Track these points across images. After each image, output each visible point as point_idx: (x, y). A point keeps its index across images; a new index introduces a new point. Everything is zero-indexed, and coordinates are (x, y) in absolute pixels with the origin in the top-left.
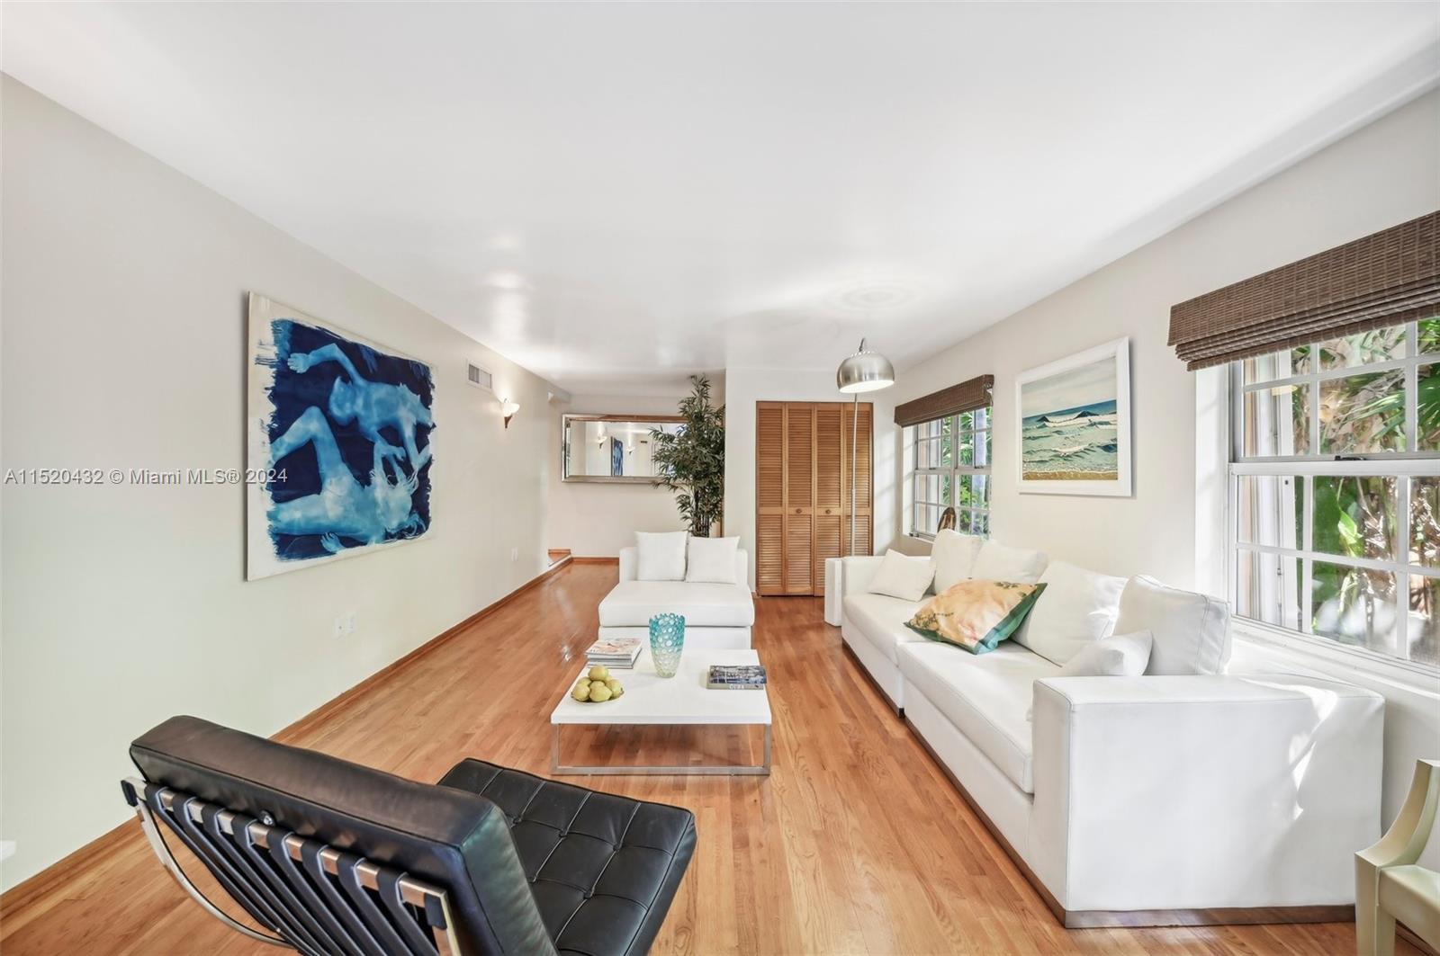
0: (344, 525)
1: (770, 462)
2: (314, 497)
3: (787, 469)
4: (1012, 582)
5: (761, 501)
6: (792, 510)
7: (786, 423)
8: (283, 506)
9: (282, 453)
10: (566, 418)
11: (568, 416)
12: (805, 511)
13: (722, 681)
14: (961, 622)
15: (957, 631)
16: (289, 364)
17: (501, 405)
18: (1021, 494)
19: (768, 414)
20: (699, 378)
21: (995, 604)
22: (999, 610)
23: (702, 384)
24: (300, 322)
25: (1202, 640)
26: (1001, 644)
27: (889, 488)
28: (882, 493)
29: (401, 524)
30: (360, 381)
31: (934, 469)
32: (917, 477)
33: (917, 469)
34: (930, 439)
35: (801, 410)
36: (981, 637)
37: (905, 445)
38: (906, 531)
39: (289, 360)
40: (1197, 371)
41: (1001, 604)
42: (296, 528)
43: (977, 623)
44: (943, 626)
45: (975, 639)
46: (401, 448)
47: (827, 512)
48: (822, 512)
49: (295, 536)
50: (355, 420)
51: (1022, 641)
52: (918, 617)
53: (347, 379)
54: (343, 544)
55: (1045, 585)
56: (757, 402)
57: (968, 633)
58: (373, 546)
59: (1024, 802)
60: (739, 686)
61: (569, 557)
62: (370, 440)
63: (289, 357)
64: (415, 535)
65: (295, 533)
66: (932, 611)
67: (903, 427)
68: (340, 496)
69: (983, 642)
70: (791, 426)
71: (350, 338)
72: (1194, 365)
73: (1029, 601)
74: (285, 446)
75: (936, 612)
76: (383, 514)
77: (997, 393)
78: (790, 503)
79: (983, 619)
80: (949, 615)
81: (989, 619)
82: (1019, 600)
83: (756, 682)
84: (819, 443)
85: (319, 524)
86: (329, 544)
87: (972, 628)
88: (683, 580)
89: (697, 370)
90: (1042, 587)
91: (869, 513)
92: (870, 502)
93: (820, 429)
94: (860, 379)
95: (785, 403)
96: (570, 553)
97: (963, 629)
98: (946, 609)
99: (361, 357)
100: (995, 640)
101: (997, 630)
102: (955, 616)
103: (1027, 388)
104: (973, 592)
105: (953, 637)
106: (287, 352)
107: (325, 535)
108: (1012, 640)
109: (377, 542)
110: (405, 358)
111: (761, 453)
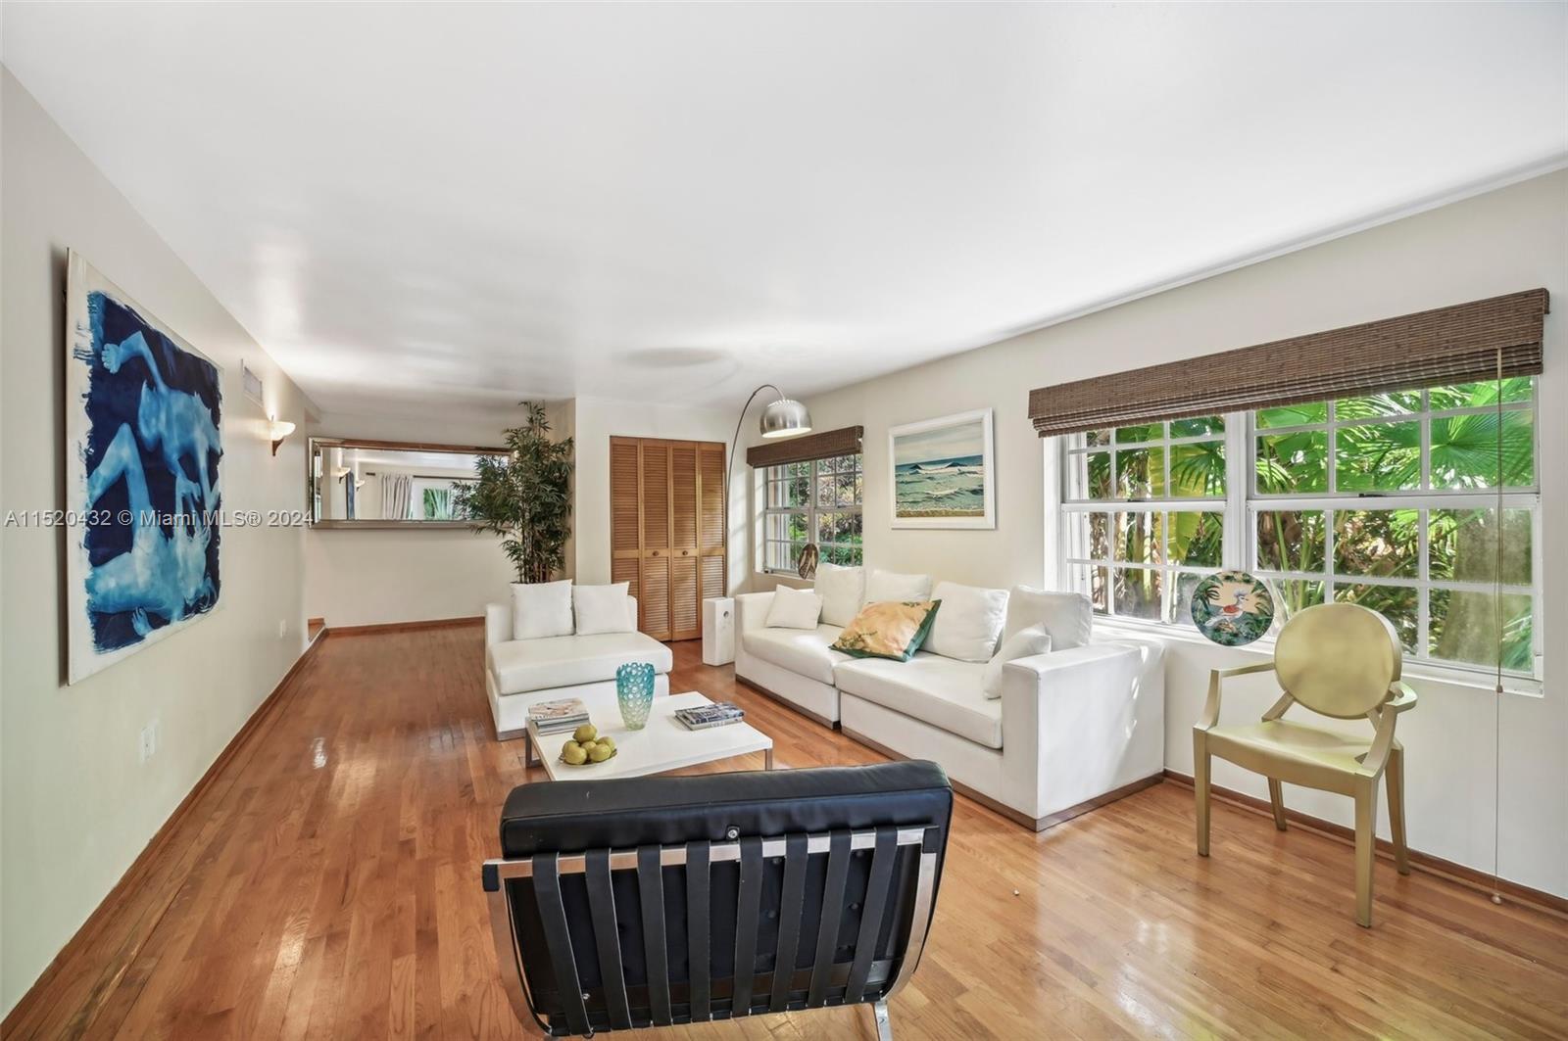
0: (150, 596)
1: (626, 502)
2: (126, 555)
3: (643, 510)
4: (915, 602)
5: (616, 544)
6: (649, 553)
7: (641, 460)
8: (99, 570)
9: (98, 492)
10: (313, 442)
11: (316, 440)
12: (663, 553)
13: (704, 721)
14: (886, 638)
15: (885, 646)
16: (103, 359)
17: (269, 423)
18: (893, 529)
19: (622, 449)
20: (533, 406)
21: (908, 621)
22: (912, 625)
23: (537, 412)
24: (113, 299)
25: (1080, 623)
26: (918, 651)
27: (742, 528)
28: (735, 533)
29: (197, 592)
30: (162, 388)
31: (788, 508)
32: (768, 516)
33: (767, 508)
34: (782, 480)
35: (657, 448)
36: (905, 648)
37: (756, 486)
38: (759, 568)
39: (103, 353)
40: (1045, 439)
41: (913, 619)
42: (111, 603)
43: (899, 637)
44: (871, 644)
45: (901, 650)
46: (197, 484)
47: (684, 553)
48: (679, 554)
49: (110, 615)
50: (159, 442)
51: (929, 648)
52: (843, 640)
53: (152, 385)
54: (150, 624)
55: (940, 601)
56: (611, 437)
57: (895, 646)
58: (176, 624)
59: (993, 757)
60: (720, 722)
61: (323, 629)
62: (173, 472)
63: (103, 350)
64: (209, 607)
65: (110, 611)
66: (857, 633)
67: (755, 467)
68: (148, 554)
69: (906, 652)
70: (647, 464)
71: (153, 326)
72: (1043, 434)
73: (931, 615)
74: (100, 481)
75: (860, 633)
76: (183, 578)
77: (867, 442)
78: (647, 545)
79: (903, 633)
80: (874, 634)
81: (907, 634)
82: (925, 614)
83: (735, 716)
84: (676, 483)
85: (131, 596)
86: (140, 626)
87: (897, 642)
88: (573, 634)
89: (535, 396)
90: (937, 604)
91: (723, 553)
92: (725, 542)
93: (676, 468)
94: (785, 427)
95: (640, 439)
96: (323, 624)
97: (890, 644)
98: (868, 629)
99: (162, 351)
100: (913, 650)
101: (913, 641)
102: (879, 633)
103: (900, 440)
104: (887, 612)
105: (883, 651)
106: (101, 341)
107: (135, 611)
108: (922, 649)
109: (179, 620)
110: (198, 356)
111: (615, 492)
